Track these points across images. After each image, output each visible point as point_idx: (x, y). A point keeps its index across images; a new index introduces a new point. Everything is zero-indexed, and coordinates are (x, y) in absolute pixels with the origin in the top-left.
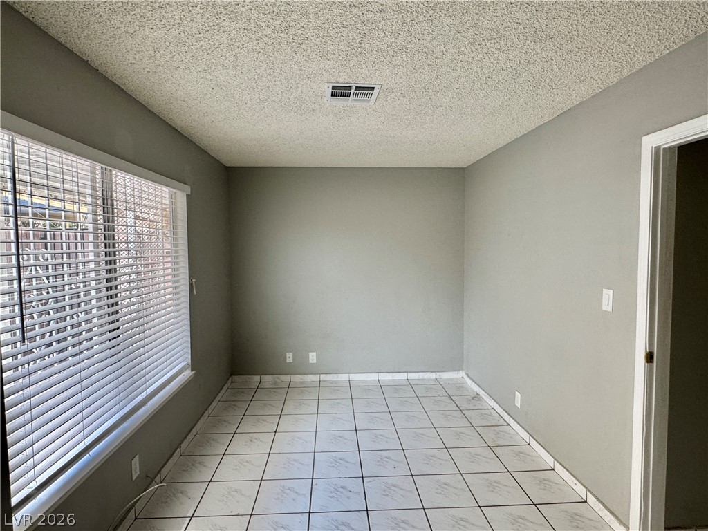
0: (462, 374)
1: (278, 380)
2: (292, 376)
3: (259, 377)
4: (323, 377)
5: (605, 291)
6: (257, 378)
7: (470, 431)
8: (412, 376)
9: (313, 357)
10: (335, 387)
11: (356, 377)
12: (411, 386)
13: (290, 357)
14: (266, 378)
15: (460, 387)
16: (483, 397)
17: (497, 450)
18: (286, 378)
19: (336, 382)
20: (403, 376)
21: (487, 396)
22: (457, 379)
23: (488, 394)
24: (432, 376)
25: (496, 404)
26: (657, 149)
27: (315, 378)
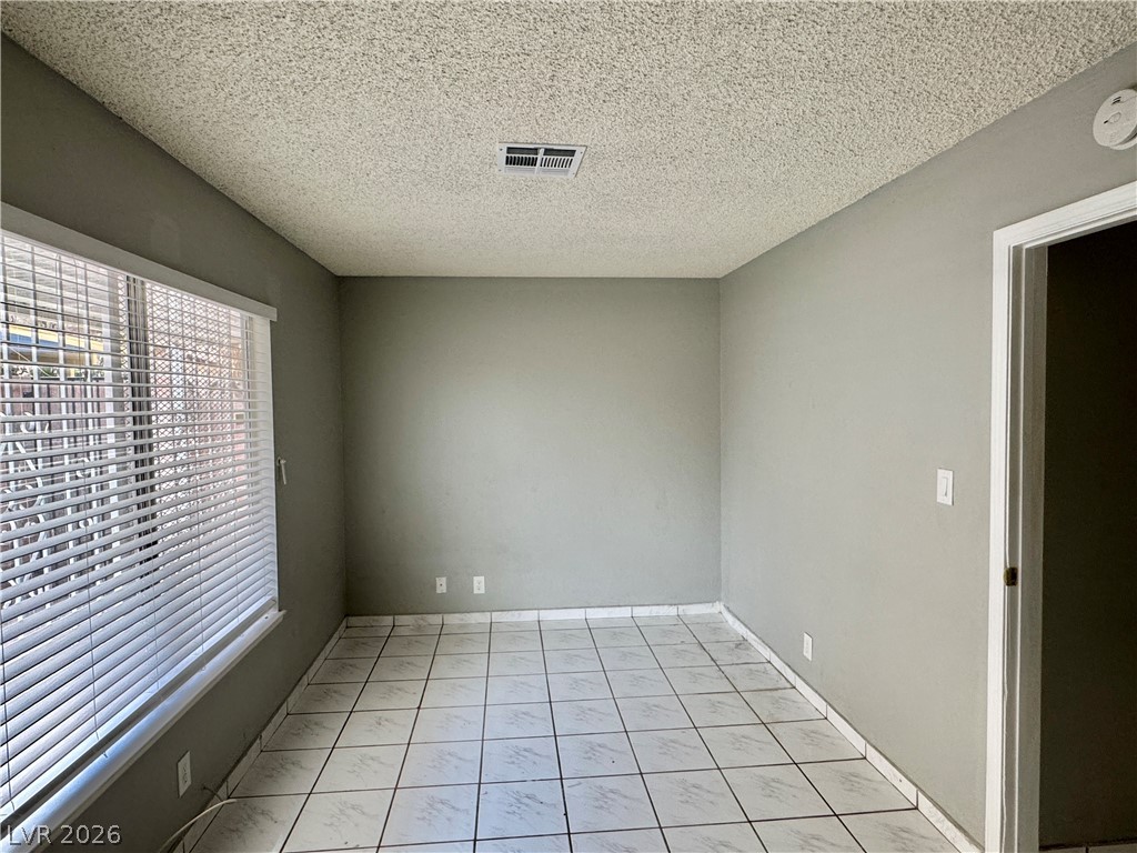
0: (719, 607)
1: (421, 622)
2: (446, 616)
3: (391, 618)
4: (497, 616)
5: (941, 473)
6: (388, 620)
7: (731, 699)
8: (640, 612)
9: (479, 585)
10: (517, 632)
11: (550, 616)
12: (638, 627)
13: (442, 585)
14: (403, 620)
15: (715, 627)
16: (753, 643)
17: (777, 729)
18: (436, 619)
19: (517, 624)
20: (625, 612)
21: (760, 641)
22: (711, 615)
23: (760, 638)
24: (672, 611)
25: (773, 655)
26: (1017, 250)
27: (483, 618)
